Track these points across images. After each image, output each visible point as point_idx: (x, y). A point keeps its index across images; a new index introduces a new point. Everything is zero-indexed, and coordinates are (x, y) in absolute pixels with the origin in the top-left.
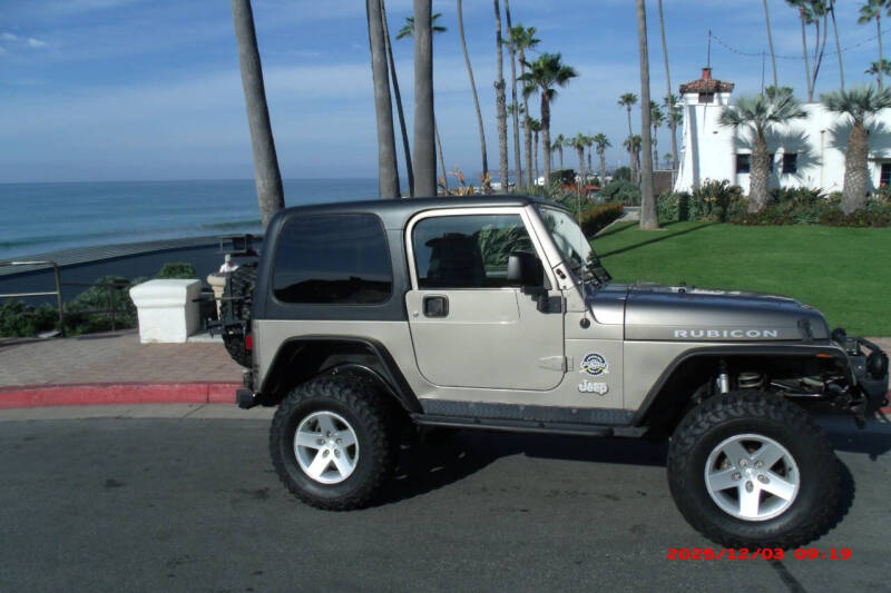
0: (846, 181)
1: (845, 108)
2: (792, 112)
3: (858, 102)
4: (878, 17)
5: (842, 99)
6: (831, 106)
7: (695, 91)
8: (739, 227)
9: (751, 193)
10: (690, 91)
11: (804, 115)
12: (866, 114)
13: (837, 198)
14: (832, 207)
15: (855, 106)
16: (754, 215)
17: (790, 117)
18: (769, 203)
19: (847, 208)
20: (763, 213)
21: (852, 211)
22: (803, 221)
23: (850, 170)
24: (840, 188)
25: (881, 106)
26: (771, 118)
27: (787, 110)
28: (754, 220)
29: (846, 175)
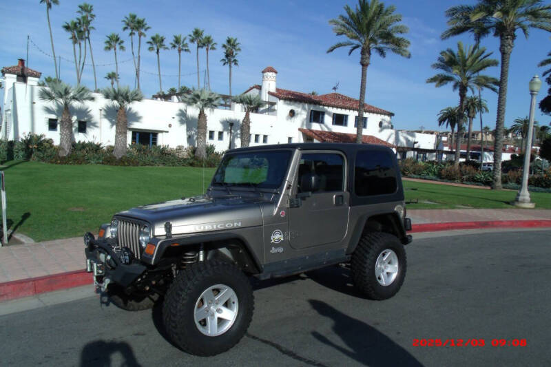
0: (116, 139)
1: (115, 98)
2: (85, 96)
3: (122, 96)
4: (115, 49)
5: (113, 93)
6: (107, 97)
7: (14, 73)
8: (54, 165)
9: (61, 144)
10: (10, 73)
11: (92, 99)
12: (126, 103)
13: (111, 149)
14: (108, 155)
15: (120, 97)
16: (64, 158)
17: (85, 99)
18: (72, 151)
19: (118, 155)
20: (69, 157)
21: (120, 157)
22: (92, 162)
23: (118, 134)
24: (113, 144)
25: (133, 99)
26: (74, 98)
27: (83, 95)
28: (64, 161)
29: (116, 136)
